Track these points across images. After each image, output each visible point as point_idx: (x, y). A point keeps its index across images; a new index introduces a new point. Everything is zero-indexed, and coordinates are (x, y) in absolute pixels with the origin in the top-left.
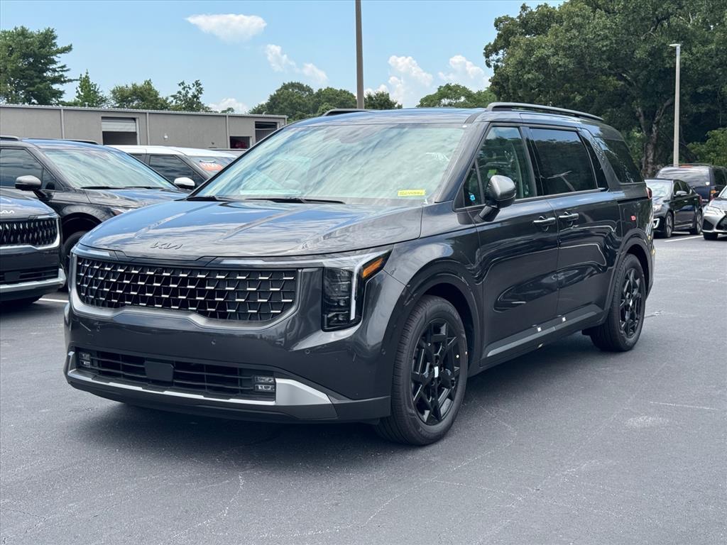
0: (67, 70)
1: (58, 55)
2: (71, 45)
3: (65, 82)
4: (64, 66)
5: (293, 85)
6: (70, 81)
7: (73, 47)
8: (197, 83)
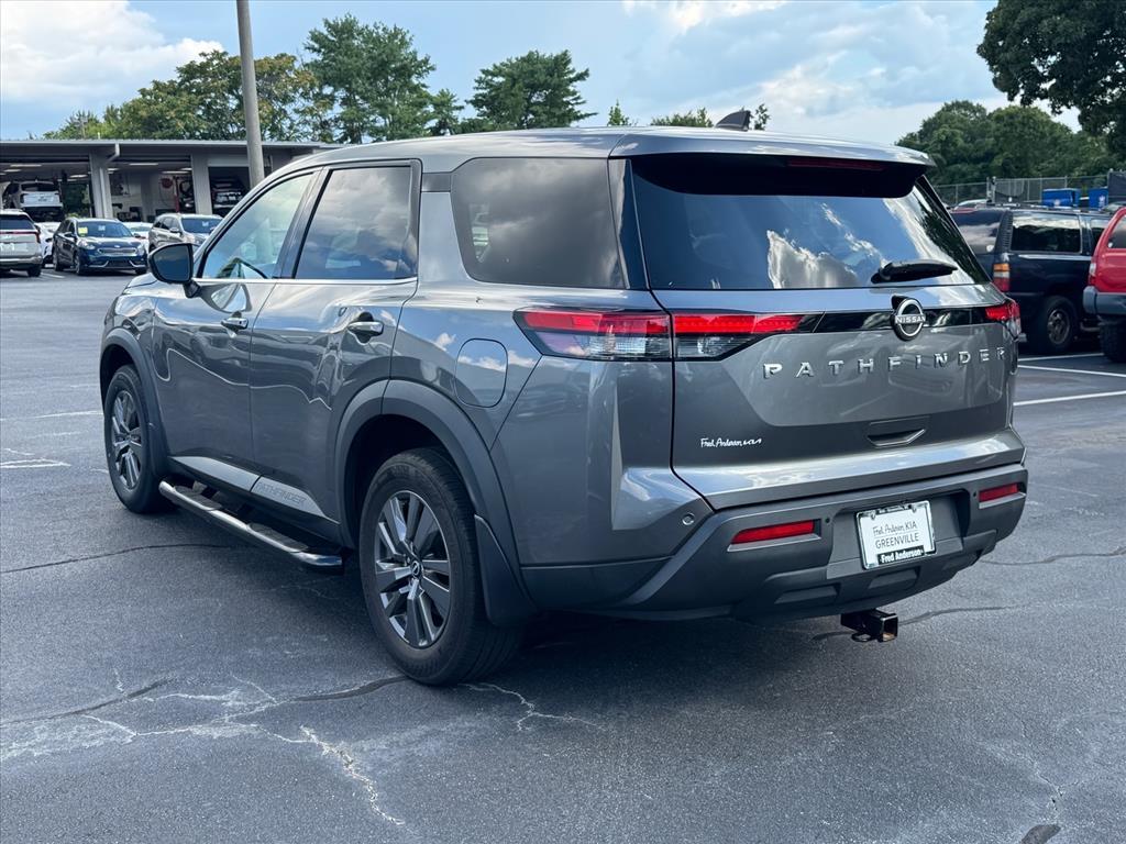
0: (584, 102)
1: (575, 83)
2: (587, 70)
3: (582, 117)
4: (579, 98)
5: (957, 105)
6: (588, 115)
7: (590, 72)
8: (761, 108)
